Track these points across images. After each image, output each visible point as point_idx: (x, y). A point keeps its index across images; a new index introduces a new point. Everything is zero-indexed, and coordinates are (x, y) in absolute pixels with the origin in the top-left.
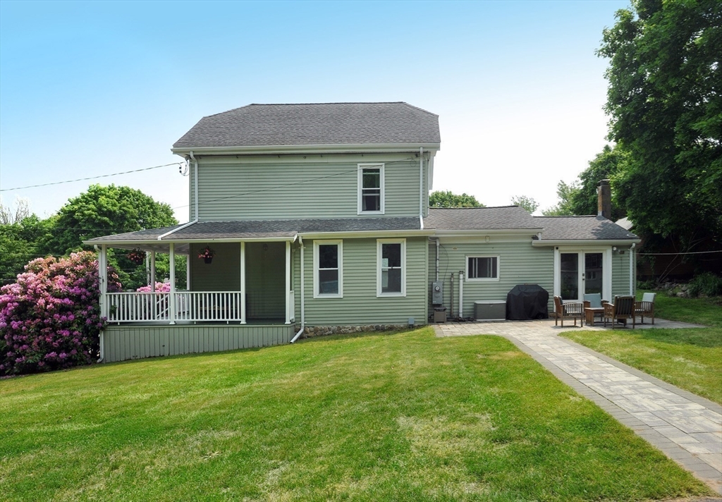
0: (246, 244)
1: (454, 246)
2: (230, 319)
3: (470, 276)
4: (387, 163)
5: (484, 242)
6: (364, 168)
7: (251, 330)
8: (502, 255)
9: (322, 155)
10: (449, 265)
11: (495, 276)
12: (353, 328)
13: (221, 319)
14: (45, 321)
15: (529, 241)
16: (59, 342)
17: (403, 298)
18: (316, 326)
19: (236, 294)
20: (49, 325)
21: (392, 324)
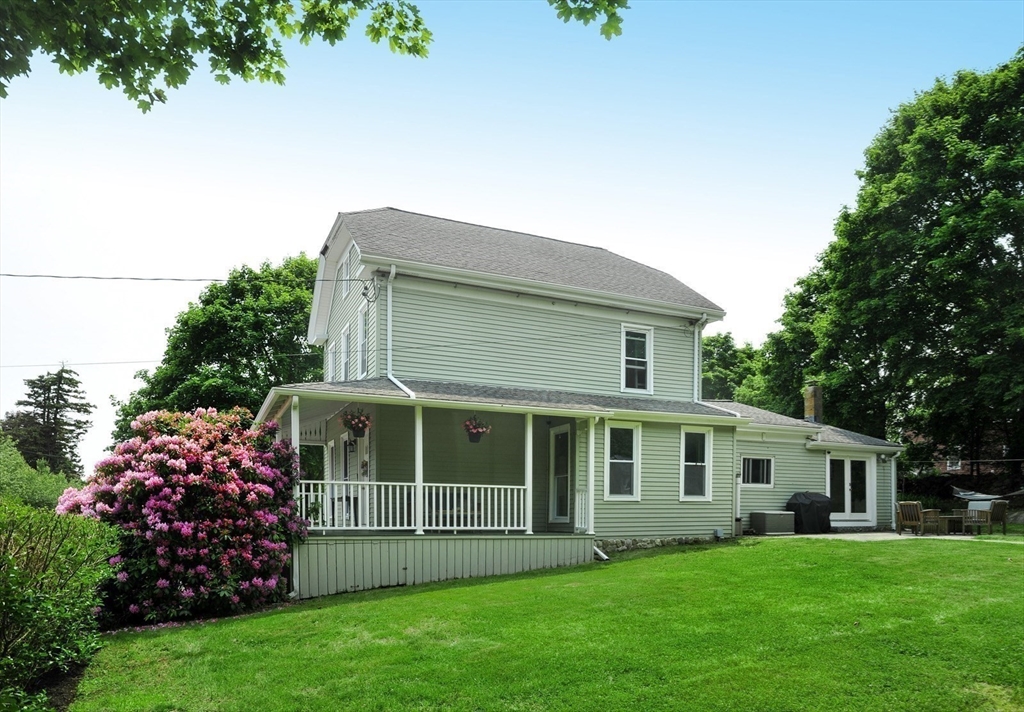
0: (536, 418)
2: (509, 527)
3: (744, 481)
4: (657, 328)
5: (760, 440)
6: (629, 330)
7: (541, 543)
8: (776, 457)
9: (576, 303)
11: (768, 482)
12: (652, 542)
13: (496, 528)
14: (240, 522)
15: (804, 442)
16: (261, 561)
17: (708, 503)
18: (605, 539)
19: (519, 490)
20: (247, 530)
21: (696, 536)
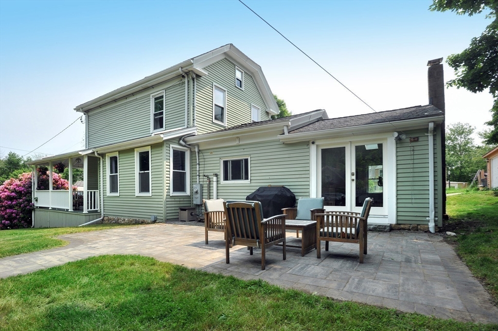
1: (209, 151)
2: (66, 208)
3: (226, 178)
4: (167, 89)
6: (155, 97)
8: (252, 156)
10: (205, 169)
11: (247, 178)
12: (124, 220)
17: (150, 198)
18: (109, 216)
